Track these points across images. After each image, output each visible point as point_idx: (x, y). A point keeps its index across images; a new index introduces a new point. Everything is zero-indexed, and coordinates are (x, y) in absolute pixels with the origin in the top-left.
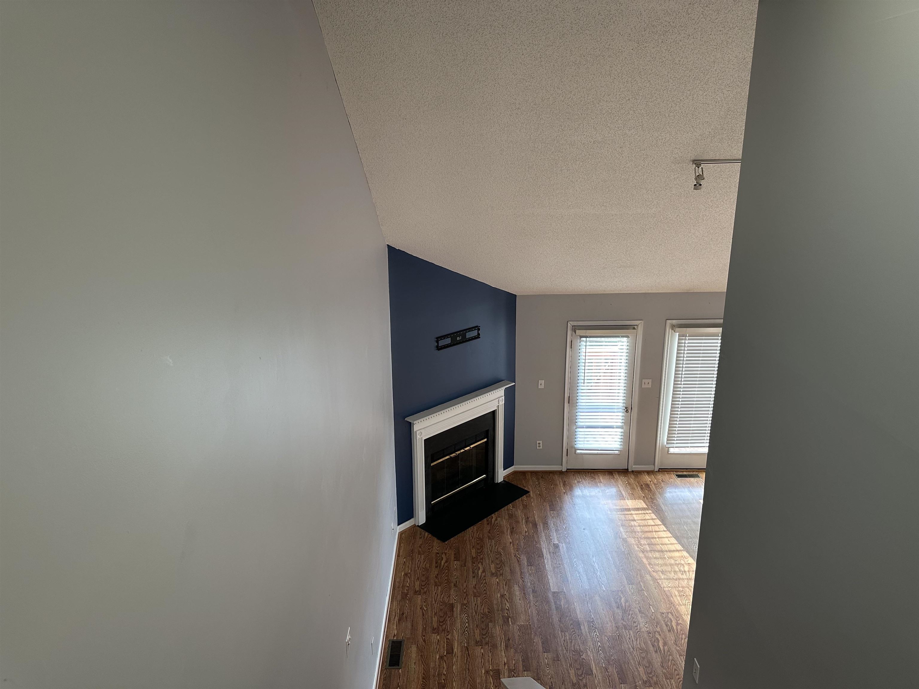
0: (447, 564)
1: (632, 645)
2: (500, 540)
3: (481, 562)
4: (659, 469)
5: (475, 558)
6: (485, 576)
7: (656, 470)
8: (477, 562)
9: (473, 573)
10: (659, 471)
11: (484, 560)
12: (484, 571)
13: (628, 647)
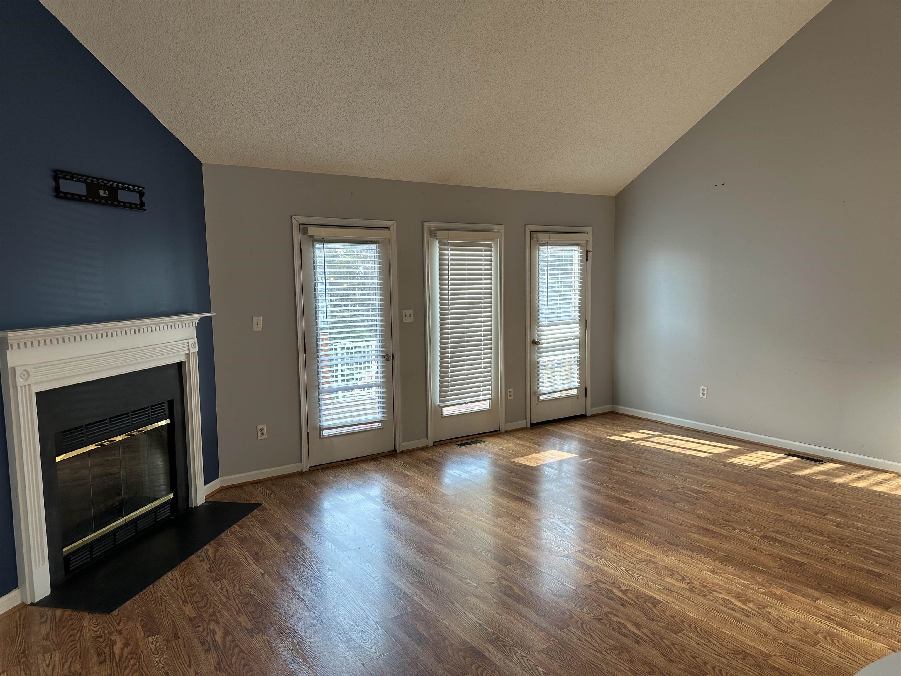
0: (130, 648)
1: (594, 648)
2: (240, 576)
3: (213, 621)
4: (434, 442)
5: (195, 618)
6: (234, 641)
7: (430, 445)
8: (204, 623)
9: (203, 643)
10: (434, 445)
11: (218, 615)
12: (227, 633)
13: (590, 653)
